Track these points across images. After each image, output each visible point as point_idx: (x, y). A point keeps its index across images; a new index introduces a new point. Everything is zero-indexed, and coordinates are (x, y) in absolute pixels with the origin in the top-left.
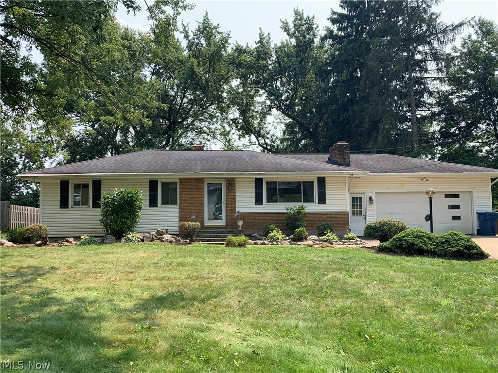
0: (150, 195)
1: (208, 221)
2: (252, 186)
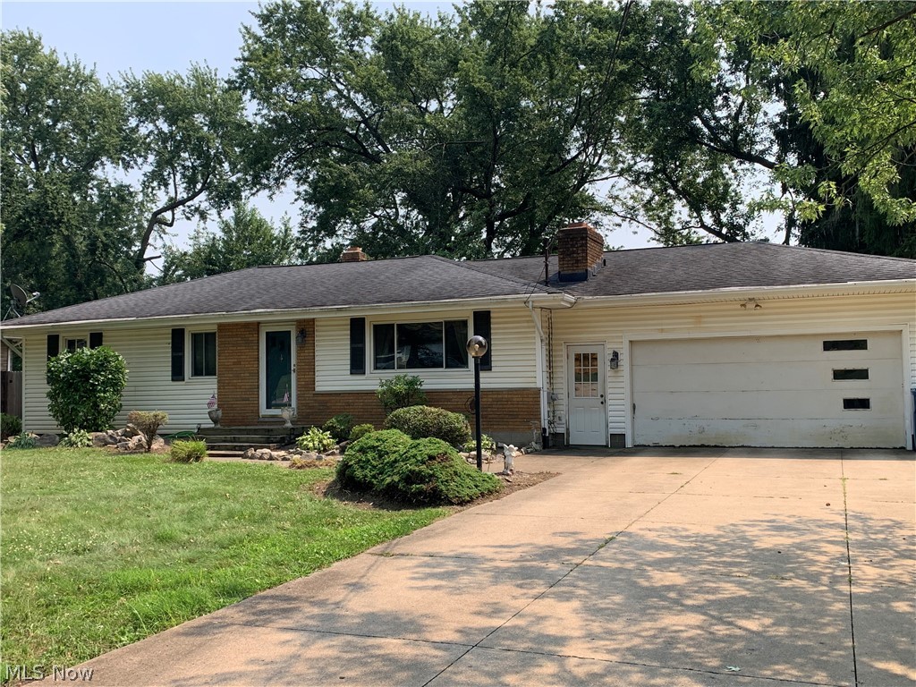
0: (173, 358)
1: (267, 408)
2: (345, 335)
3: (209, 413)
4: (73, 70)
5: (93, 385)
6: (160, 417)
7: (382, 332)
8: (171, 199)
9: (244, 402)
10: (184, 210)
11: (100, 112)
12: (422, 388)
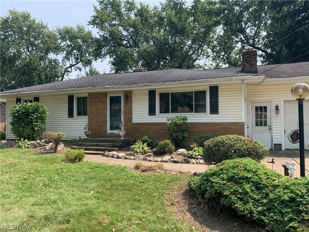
0: (69, 108)
1: (110, 130)
2: (146, 98)
3: (85, 132)
4: (40, 24)
5: (31, 119)
6: (61, 135)
7: (164, 96)
8: (71, 65)
9: (100, 127)
10: (75, 68)
11: (49, 37)
12: (187, 122)
